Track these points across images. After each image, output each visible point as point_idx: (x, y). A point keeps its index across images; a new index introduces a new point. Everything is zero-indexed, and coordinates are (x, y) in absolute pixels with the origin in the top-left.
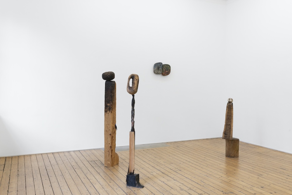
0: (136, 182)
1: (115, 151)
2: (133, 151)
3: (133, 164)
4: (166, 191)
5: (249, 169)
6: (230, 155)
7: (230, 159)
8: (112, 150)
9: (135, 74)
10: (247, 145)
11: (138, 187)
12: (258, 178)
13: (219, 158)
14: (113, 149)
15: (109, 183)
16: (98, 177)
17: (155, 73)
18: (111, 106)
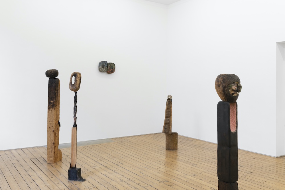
0: (78, 176)
1: (58, 148)
2: (76, 146)
3: (75, 159)
4: (106, 183)
5: (185, 160)
6: (169, 148)
7: (169, 152)
8: (55, 147)
9: (78, 72)
10: (187, 139)
11: (79, 181)
12: (192, 167)
13: (160, 151)
14: (56, 145)
15: (51, 179)
16: (39, 173)
17: (100, 70)
18: (54, 103)
